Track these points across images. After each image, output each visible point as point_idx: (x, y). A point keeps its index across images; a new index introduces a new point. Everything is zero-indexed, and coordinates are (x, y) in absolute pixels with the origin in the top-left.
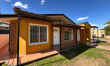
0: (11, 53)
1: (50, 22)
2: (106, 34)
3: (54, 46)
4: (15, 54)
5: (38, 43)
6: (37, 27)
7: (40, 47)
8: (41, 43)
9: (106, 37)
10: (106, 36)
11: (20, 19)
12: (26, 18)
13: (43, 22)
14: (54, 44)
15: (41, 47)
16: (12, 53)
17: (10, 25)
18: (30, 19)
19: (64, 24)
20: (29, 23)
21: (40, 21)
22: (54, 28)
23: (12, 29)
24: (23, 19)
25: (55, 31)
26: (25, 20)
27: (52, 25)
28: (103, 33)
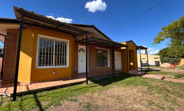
0: (4, 82)
1: (72, 36)
2: (161, 62)
3: (79, 75)
4: (11, 83)
5: (51, 67)
6: (51, 42)
7: (54, 73)
8: (57, 67)
9: (162, 65)
10: (162, 63)
11: (24, 27)
12: (34, 26)
13: (61, 34)
14: (79, 72)
15: (56, 73)
16: (7, 82)
17: (6, 36)
18: (39, 28)
19: (93, 38)
20: (39, 35)
21: (56, 32)
22: (80, 47)
23: (10, 42)
24: (28, 27)
25: (82, 51)
26: (32, 29)
27: (76, 41)
28: (157, 60)
